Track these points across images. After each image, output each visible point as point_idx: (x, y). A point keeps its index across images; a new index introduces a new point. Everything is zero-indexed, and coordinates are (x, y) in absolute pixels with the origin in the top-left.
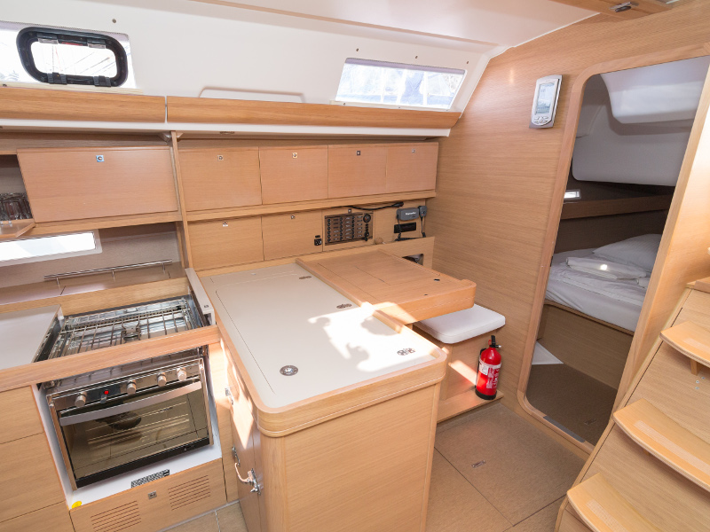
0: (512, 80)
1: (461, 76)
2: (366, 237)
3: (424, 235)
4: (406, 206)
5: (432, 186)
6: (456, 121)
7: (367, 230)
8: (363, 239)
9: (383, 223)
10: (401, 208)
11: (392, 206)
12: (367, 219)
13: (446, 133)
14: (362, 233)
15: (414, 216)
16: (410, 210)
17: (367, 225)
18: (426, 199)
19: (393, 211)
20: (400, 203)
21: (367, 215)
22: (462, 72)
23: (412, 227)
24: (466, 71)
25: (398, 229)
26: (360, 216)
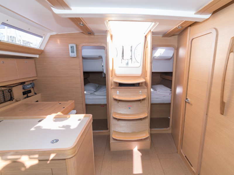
0: (59, 42)
1: (41, 38)
2: (11, 99)
3: (36, 94)
4: (26, 83)
5: (35, 75)
6: (41, 52)
7: (11, 96)
8: (10, 100)
9: (17, 92)
10: (24, 84)
11: (21, 84)
12: (10, 91)
13: (37, 56)
14: (9, 98)
15: (30, 87)
16: (28, 85)
17: (10, 94)
18: (33, 80)
19: (21, 86)
20: (24, 83)
21: (10, 89)
22: (42, 37)
23: (30, 91)
24: (43, 37)
25: (24, 93)
26: (6, 91)
